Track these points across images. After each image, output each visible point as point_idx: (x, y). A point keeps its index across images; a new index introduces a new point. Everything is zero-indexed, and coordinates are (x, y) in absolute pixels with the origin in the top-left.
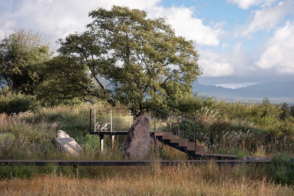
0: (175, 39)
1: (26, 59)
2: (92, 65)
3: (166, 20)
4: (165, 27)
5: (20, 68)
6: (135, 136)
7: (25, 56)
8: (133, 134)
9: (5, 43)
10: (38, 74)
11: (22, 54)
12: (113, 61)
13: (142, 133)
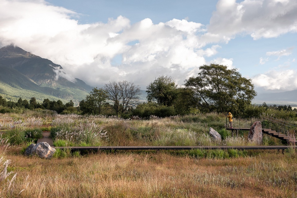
0: (242, 79)
1: (165, 89)
2: (202, 92)
3: (236, 70)
4: (236, 73)
5: (163, 93)
6: (255, 132)
7: (165, 88)
8: (254, 131)
9: (155, 82)
10: (171, 96)
11: (164, 87)
12: (212, 90)
13: (258, 130)
